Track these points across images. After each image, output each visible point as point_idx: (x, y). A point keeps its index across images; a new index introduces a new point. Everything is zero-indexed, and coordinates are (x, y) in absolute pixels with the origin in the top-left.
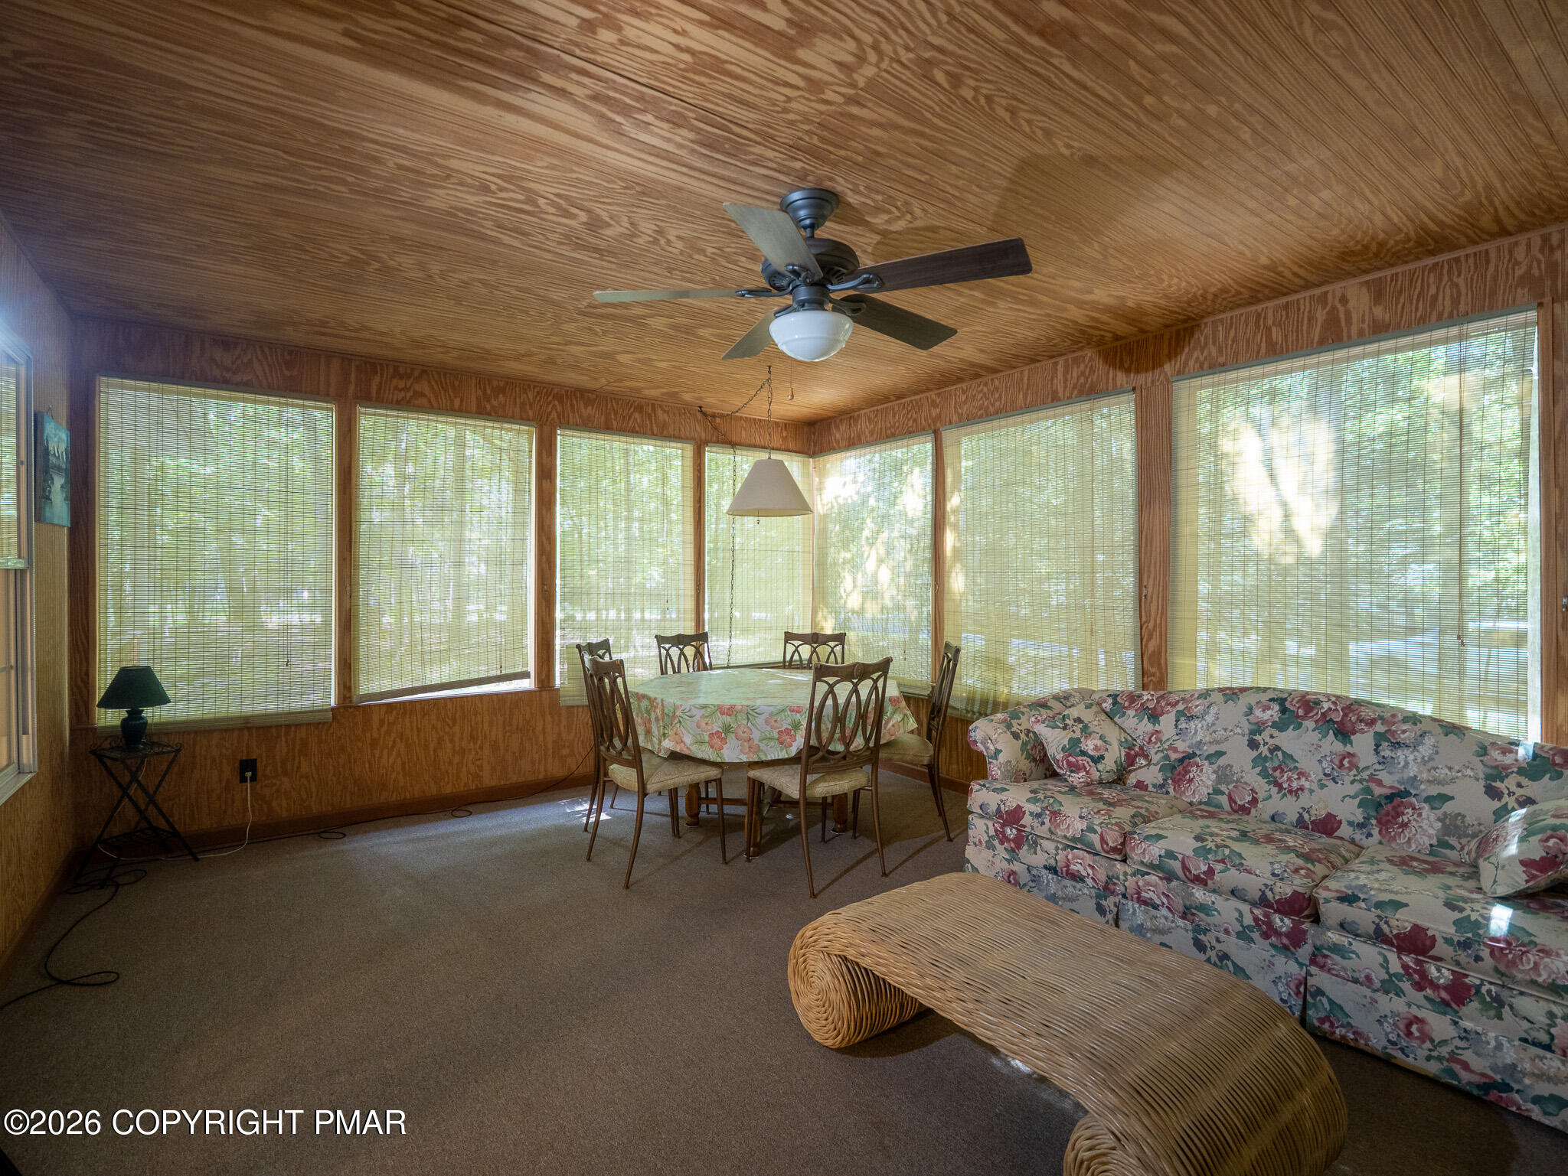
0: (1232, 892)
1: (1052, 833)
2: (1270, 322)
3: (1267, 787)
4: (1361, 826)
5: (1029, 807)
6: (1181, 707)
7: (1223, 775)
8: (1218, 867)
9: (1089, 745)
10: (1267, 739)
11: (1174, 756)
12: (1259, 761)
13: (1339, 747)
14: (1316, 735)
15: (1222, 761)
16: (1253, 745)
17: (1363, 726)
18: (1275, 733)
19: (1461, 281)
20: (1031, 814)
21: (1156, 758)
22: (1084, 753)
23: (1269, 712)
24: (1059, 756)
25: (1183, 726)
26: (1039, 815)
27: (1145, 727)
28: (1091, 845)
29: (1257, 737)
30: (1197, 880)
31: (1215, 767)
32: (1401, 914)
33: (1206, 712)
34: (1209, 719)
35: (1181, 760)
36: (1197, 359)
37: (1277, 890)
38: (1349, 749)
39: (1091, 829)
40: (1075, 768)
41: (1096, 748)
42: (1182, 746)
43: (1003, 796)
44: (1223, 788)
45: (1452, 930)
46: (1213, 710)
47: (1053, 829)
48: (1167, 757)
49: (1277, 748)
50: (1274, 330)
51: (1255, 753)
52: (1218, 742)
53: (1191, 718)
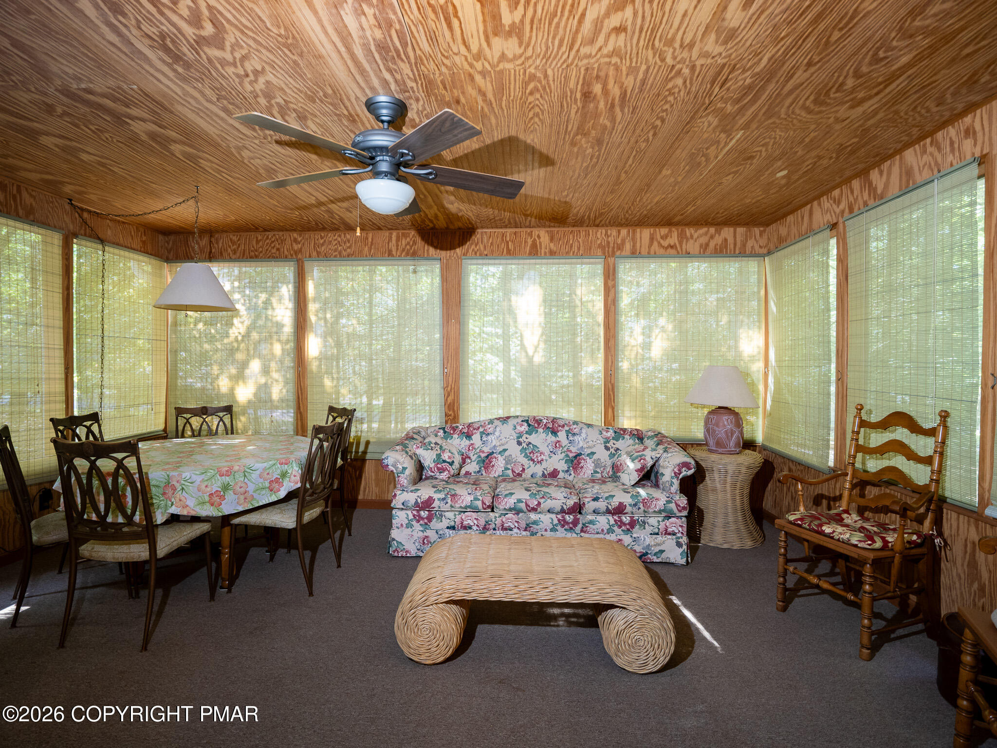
0: (549, 511)
1: (452, 506)
2: (508, 239)
3: (528, 462)
4: (567, 471)
5: (436, 496)
6: (481, 430)
7: (508, 461)
8: (542, 501)
9: (446, 456)
10: (525, 440)
11: (483, 455)
12: (523, 450)
13: (554, 439)
14: (544, 435)
15: (507, 454)
16: (519, 443)
17: (560, 428)
18: (528, 436)
19: (580, 240)
20: (439, 499)
21: (473, 458)
22: (444, 461)
23: (523, 427)
24: (432, 465)
25: (485, 439)
26: (444, 499)
27: (465, 442)
28: (476, 507)
29: (520, 440)
30: (534, 510)
31: (504, 457)
32: (615, 499)
33: (495, 431)
34: (497, 434)
35: (487, 457)
36: (473, 250)
37: (568, 504)
38: (558, 439)
39: (476, 499)
40: (441, 470)
41: (449, 458)
42: (487, 450)
43: (419, 493)
44: (509, 466)
45: (631, 500)
46: (498, 429)
47: (453, 505)
48: (479, 457)
49: (530, 443)
50: (510, 243)
51: (521, 447)
52: (503, 445)
53: (488, 434)
